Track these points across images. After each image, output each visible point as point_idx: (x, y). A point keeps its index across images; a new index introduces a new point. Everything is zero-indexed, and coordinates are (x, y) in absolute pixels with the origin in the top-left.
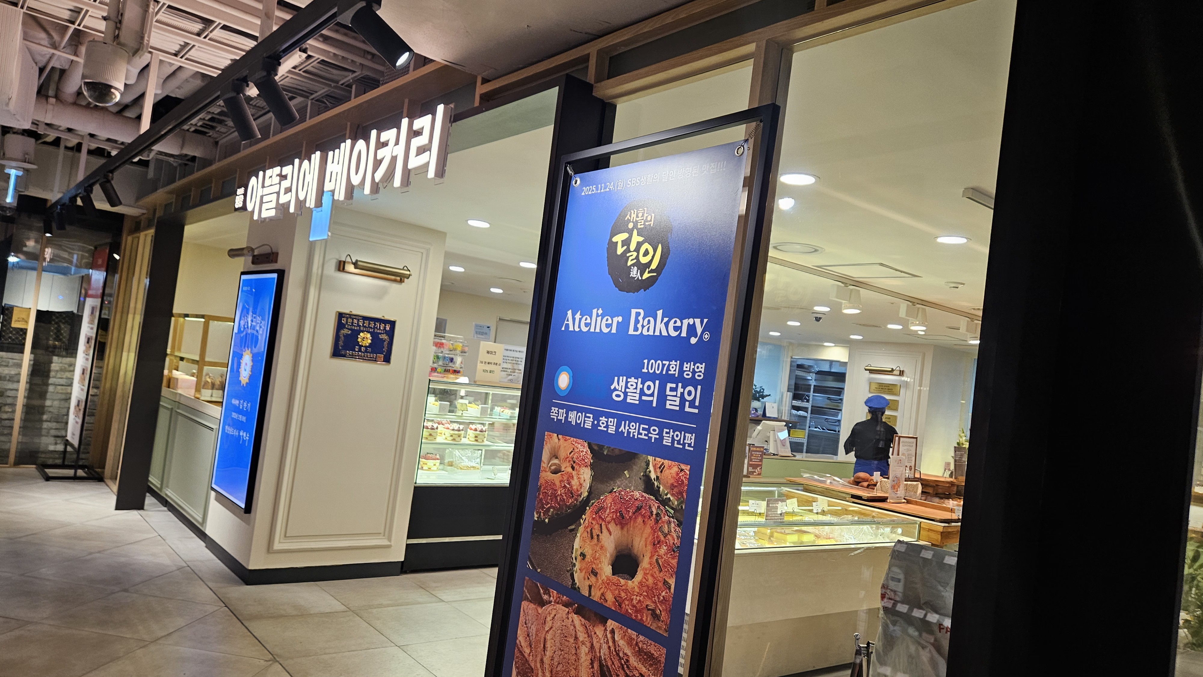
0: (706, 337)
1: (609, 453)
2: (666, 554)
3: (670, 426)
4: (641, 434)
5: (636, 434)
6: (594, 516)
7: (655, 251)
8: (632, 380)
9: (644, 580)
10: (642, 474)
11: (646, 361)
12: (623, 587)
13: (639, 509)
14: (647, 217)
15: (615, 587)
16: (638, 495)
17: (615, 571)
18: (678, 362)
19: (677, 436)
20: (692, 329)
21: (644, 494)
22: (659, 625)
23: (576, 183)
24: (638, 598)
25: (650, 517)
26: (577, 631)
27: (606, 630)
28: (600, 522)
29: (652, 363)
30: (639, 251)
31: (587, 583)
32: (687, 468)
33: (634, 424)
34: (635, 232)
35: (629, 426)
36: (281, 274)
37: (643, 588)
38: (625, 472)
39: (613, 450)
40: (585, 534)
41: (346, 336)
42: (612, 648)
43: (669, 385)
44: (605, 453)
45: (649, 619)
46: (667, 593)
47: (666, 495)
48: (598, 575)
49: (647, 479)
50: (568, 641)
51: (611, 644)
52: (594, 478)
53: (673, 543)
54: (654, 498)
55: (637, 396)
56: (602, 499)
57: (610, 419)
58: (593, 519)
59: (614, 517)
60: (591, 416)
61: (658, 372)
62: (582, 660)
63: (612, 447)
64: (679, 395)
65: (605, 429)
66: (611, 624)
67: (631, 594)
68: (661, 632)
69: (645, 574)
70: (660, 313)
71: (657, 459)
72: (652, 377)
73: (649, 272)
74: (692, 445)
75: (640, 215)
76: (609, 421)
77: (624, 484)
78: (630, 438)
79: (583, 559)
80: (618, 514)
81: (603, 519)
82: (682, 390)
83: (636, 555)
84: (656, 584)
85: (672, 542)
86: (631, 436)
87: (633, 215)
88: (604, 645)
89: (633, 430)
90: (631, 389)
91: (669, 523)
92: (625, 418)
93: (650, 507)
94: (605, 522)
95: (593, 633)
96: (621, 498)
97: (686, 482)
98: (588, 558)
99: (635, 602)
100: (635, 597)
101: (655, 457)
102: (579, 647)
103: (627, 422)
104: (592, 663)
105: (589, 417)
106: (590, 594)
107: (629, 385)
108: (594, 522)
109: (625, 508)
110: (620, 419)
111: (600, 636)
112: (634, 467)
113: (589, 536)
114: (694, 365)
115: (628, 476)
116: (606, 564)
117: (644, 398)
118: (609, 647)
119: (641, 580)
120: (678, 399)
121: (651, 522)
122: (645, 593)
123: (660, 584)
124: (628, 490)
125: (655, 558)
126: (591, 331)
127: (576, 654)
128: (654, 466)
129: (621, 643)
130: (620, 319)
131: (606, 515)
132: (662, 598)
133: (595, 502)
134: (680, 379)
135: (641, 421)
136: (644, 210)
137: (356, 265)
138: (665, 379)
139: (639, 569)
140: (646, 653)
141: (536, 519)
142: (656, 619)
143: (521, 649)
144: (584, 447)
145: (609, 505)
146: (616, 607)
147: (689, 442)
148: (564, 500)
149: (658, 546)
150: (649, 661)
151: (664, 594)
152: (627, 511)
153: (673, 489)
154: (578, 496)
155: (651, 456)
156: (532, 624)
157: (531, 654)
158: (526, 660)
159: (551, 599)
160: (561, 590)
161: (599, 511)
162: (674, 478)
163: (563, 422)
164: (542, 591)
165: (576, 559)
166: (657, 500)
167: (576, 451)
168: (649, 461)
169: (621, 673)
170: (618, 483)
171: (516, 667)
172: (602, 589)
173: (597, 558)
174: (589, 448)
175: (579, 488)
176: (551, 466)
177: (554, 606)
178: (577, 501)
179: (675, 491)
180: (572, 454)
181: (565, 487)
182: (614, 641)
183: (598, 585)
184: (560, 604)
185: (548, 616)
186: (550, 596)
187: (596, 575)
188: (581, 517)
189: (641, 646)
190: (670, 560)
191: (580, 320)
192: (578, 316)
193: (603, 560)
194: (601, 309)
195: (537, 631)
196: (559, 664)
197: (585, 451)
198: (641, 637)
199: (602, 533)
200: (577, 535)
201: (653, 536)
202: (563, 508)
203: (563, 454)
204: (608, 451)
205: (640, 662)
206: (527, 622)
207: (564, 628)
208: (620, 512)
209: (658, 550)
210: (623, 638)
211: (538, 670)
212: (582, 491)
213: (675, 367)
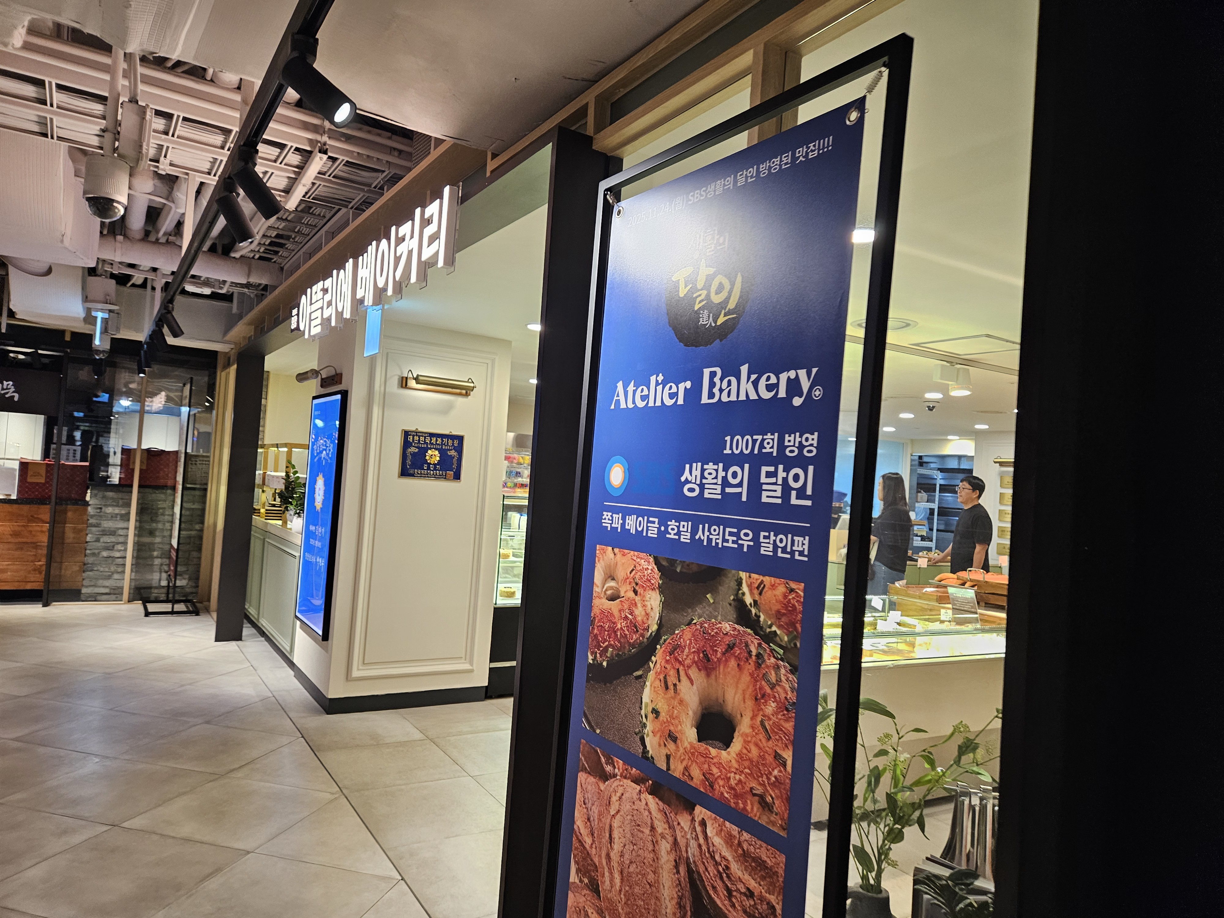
0: (818, 394)
1: (684, 570)
2: (775, 713)
3: (768, 528)
4: (727, 541)
5: (720, 541)
6: (668, 658)
7: (733, 282)
8: (710, 466)
9: (745, 751)
10: (732, 597)
11: (728, 438)
12: (715, 760)
13: (730, 647)
14: (718, 238)
15: (703, 759)
16: (728, 628)
17: (701, 738)
18: (776, 434)
19: (781, 541)
20: (794, 385)
21: (736, 626)
22: (772, 819)
24: (737, 777)
25: (747, 660)
26: (654, 819)
27: (693, 820)
28: (677, 666)
29: (738, 440)
30: (710, 286)
31: (664, 751)
32: (799, 587)
33: (716, 527)
35: (709, 531)
36: (345, 394)
37: (744, 762)
38: (708, 596)
39: (688, 565)
40: (657, 683)
41: (414, 455)
42: (704, 848)
43: (764, 469)
44: (678, 571)
45: (755, 809)
46: (780, 771)
47: (770, 626)
48: (678, 741)
49: (740, 603)
50: (642, 832)
51: (702, 841)
52: (666, 605)
53: (786, 698)
54: (751, 632)
55: (719, 488)
56: (678, 634)
57: (682, 523)
58: (667, 662)
59: (696, 658)
60: (656, 520)
61: (746, 452)
62: (663, 860)
63: (688, 561)
64: (780, 482)
65: (677, 537)
66: (701, 813)
67: (726, 770)
68: (775, 829)
69: (746, 742)
70: (744, 369)
71: (753, 575)
72: (739, 460)
73: (725, 314)
74: (806, 553)
76: (681, 526)
77: (707, 612)
78: (711, 549)
79: (656, 718)
80: (701, 655)
81: (680, 662)
82: (784, 474)
83: (730, 714)
84: (764, 758)
85: (783, 696)
86: (714, 544)
88: (692, 841)
89: (716, 535)
90: (710, 479)
91: (777, 668)
92: (703, 520)
93: (747, 645)
94: (684, 666)
95: (675, 823)
96: (704, 633)
97: (799, 608)
98: (663, 716)
100: (732, 775)
101: (750, 572)
102: (657, 841)
103: (707, 525)
104: (677, 866)
105: (654, 522)
106: (668, 768)
107: (706, 473)
108: (668, 666)
109: (711, 646)
110: (696, 522)
111: (686, 829)
112: (720, 588)
113: (663, 685)
114: (801, 436)
115: (712, 601)
116: (689, 726)
117: (728, 490)
118: (700, 846)
119: (741, 751)
120: (779, 488)
121: (750, 667)
122: (747, 771)
123: (770, 759)
124: (713, 620)
125: (759, 719)
126: (650, 405)
127: (654, 851)
128: (750, 586)
129: (717, 841)
131: (685, 657)
132: (773, 779)
133: (667, 639)
134: (780, 459)
135: (726, 523)
137: (418, 380)
138: (757, 460)
139: (736, 734)
140: (754, 859)
141: (591, 662)
142: (766, 809)
143: (580, 838)
144: (649, 562)
145: (688, 642)
146: (705, 789)
147: (801, 549)
148: (626, 635)
149: (763, 701)
150: (760, 871)
151: (776, 772)
152: (713, 650)
153: (779, 619)
154: (644, 629)
155: (743, 571)
156: (593, 805)
157: (594, 846)
158: (588, 853)
159: (616, 770)
160: (629, 759)
161: (675, 649)
162: (781, 602)
163: (619, 530)
164: (603, 760)
165: (646, 717)
166: (756, 633)
167: (639, 568)
168: (741, 578)
169: (719, 885)
170: (699, 611)
171: (576, 863)
172: (684, 759)
173: (674, 715)
174: (656, 564)
175: (645, 618)
176: (606, 590)
177: (620, 781)
178: (643, 636)
179: (784, 619)
180: (634, 572)
181: (626, 618)
182: (706, 837)
183: (679, 754)
184: (629, 778)
185: (613, 794)
186: (614, 767)
187: (675, 739)
188: (650, 659)
189: (745, 846)
190: (782, 722)
191: (634, 392)
192: (631, 388)
193: (684, 720)
194: (661, 375)
195: (600, 814)
196: (631, 862)
197: (650, 567)
198: (745, 834)
199: (679, 681)
200: (647, 683)
201: (755, 686)
202: (625, 647)
203: (621, 574)
204: (682, 567)
205: (746, 870)
206: (587, 801)
207: (635, 812)
208: (703, 652)
209: (763, 707)
210: (719, 833)
211: (604, 868)
212: (650, 622)
213: (771, 441)
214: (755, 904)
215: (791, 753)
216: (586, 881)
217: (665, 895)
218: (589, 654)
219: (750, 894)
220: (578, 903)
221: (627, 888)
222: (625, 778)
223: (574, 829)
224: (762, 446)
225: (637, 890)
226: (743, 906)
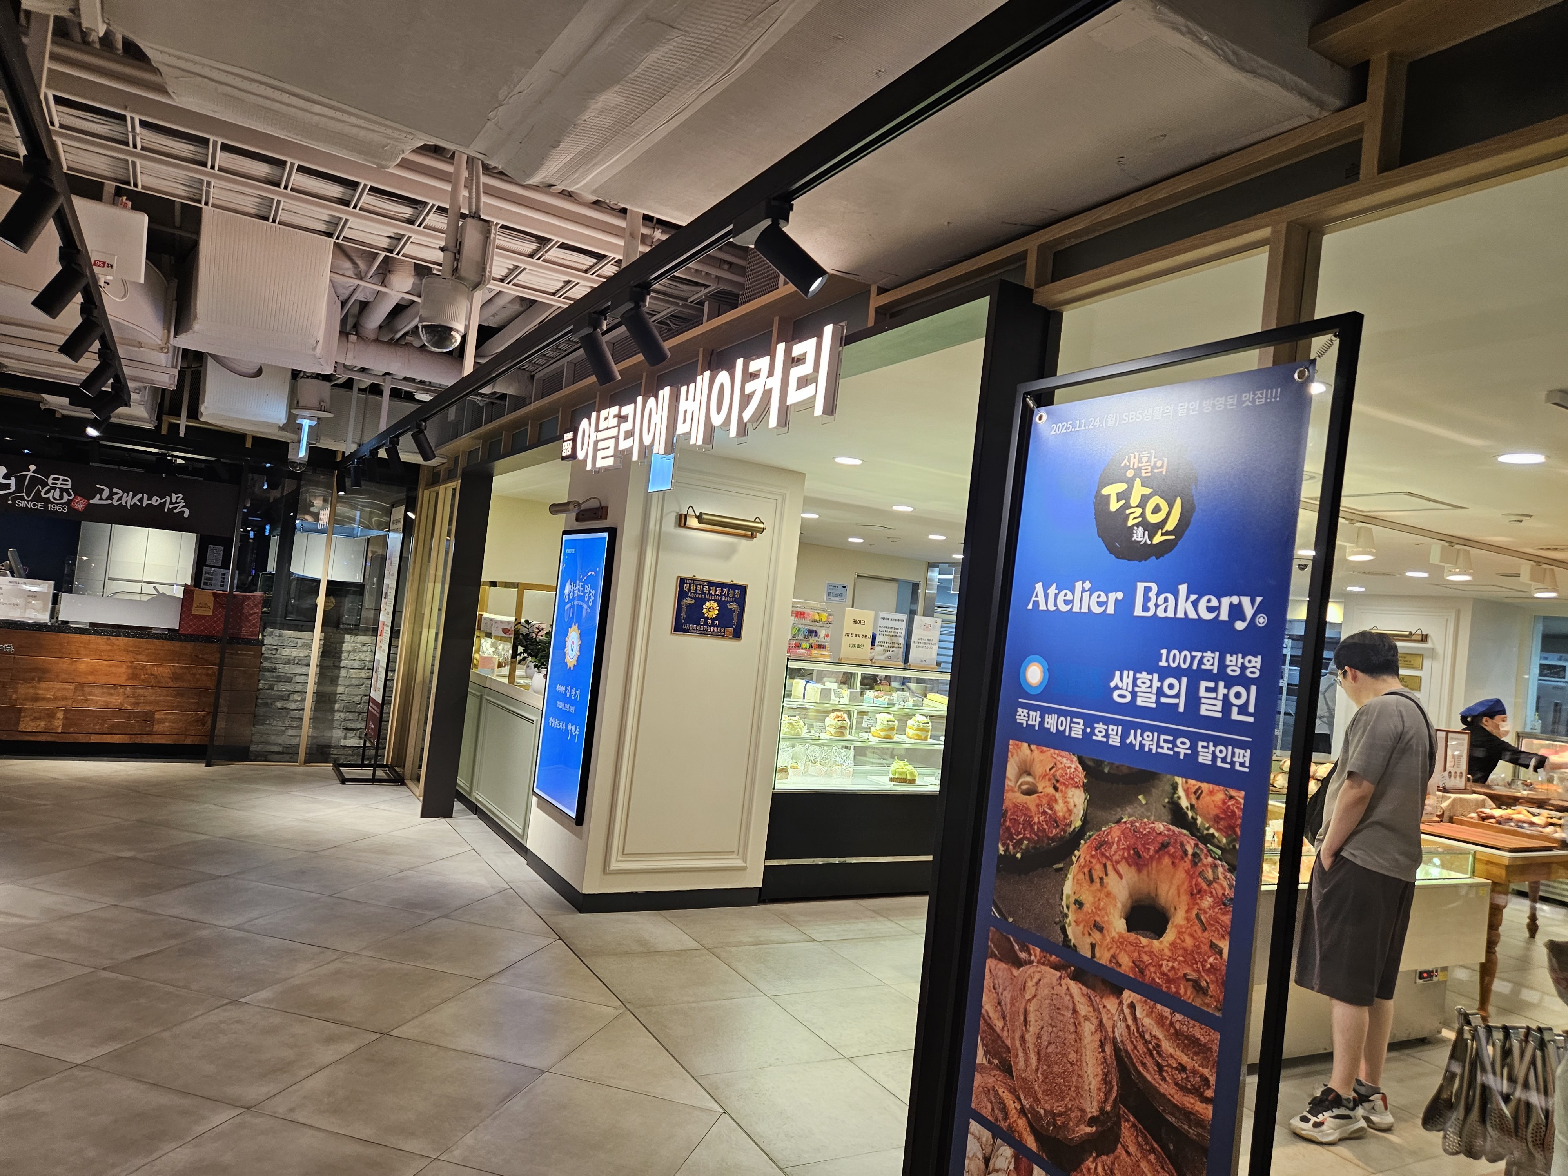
0: (1262, 620)
1: (1112, 771)
2: (1212, 907)
3: (1207, 738)
4: (1162, 748)
5: (1154, 747)
6: (1093, 853)
7: (1171, 507)
8: (1143, 676)
9: (1178, 941)
10: (1167, 800)
11: (1164, 652)
12: (1146, 949)
13: (1164, 846)
14: (1155, 463)
15: (1133, 948)
16: (1162, 828)
17: (1130, 928)
18: (1217, 653)
19: (1221, 751)
20: (1236, 612)
21: (1171, 827)
22: (1206, 1001)
23: (1040, 419)
24: (1170, 964)
25: (1183, 858)
26: (1076, 1002)
27: (1121, 1003)
28: (1104, 860)
29: (1175, 656)
30: (1145, 505)
31: (1088, 940)
32: (1240, 795)
33: (1149, 734)
34: (1138, 482)
35: (1142, 736)
36: (613, 533)
37: (1177, 950)
38: (1140, 797)
39: (1118, 767)
40: (1081, 876)
41: (689, 606)
42: (1133, 1028)
43: (1204, 684)
44: (1106, 770)
45: (1189, 993)
46: (1216, 959)
47: (1208, 829)
48: (1105, 931)
49: (1175, 807)
50: (1063, 1015)
51: (1130, 1022)
52: (1090, 803)
53: (1223, 894)
54: (1187, 833)
55: (1153, 697)
56: (1104, 831)
57: (1111, 727)
58: (1092, 856)
59: (1126, 854)
60: (1081, 721)
61: (1184, 666)
62: (1086, 1041)
63: (1117, 763)
64: (1220, 697)
65: (1104, 740)
67: (1158, 958)
68: (1210, 1010)
69: (1180, 933)
70: (1183, 589)
71: (1190, 781)
72: (1177, 673)
73: (1162, 535)
74: (1247, 764)
75: (1144, 460)
76: (1110, 730)
77: (1139, 812)
78: (1144, 751)
79: (1080, 908)
80: (1132, 852)
81: (1107, 858)
82: (1226, 691)
83: (1163, 908)
84: (1198, 947)
85: (1220, 892)
86: (1147, 749)
87: (1132, 461)
88: (1119, 1023)
89: (1149, 741)
90: (1142, 688)
91: (1214, 867)
92: (1136, 726)
93: (1182, 845)
94: (1112, 861)
95: (1101, 1007)
96: (1135, 831)
97: (1239, 813)
98: (1087, 907)
99: (1165, 969)
100: (1165, 962)
101: (1187, 778)
102: (1079, 1024)
103: (1139, 731)
104: (1102, 1045)
105: (1078, 723)
106: (1093, 955)
107: (1139, 682)
109: (1142, 843)
110: (1127, 728)
111: (1113, 1011)
112: (1153, 790)
113: (1087, 878)
114: (1243, 658)
115: (1144, 802)
116: (1117, 915)
117: (1164, 700)
118: (1128, 1027)
119: (1174, 941)
120: (1219, 703)
121: (1185, 865)
122: (1181, 958)
123: (1205, 948)
124: (1146, 820)
125: (1195, 912)
126: (1074, 610)
127: (1076, 1031)
128: (1186, 791)
129: (1147, 1021)
130: (1120, 595)
131: (1112, 853)
132: (1209, 966)
133: (1093, 835)
134: (1221, 675)
135: (1161, 731)
136: (1151, 454)
137: (700, 518)
138: (1195, 676)
139: (1169, 926)
140: (1187, 1037)
141: (1003, 853)
142: (1201, 992)
143: (989, 1021)
144: (1072, 761)
145: (1116, 839)
146: (1135, 974)
147: (1241, 760)
148: (1044, 829)
149: (1198, 896)
150: (1193, 1047)
151: (1211, 960)
152: (1145, 848)
153: (1218, 822)
154: (1066, 825)
155: (1179, 776)
156: (1005, 990)
157: (1006, 1029)
158: (998, 1035)
159: (1033, 958)
160: (1047, 947)
161: (1100, 845)
162: (1219, 808)
163: (1037, 728)
164: (1017, 947)
165: (1068, 907)
166: (1192, 834)
167: (1060, 766)
168: (1177, 783)
169: (1149, 1061)
170: (1129, 810)
171: (983, 1045)
172: (1111, 948)
173: (1101, 907)
174: (1080, 763)
175: (1067, 815)
176: (1021, 784)
177: (1037, 967)
178: (1065, 832)
179: (1222, 824)
180: (1054, 770)
181: (1044, 813)
182: (1135, 1019)
183: (1105, 943)
184: (1047, 965)
185: (1029, 980)
186: (1030, 955)
187: (1101, 929)
188: (1073, 853)
189: (1178, 1026)
190: (1219, 916)
191: (1056, 595)
192: (1052, 591)
193: (1112, 911)
194: (1088, 582)
195: (1013, 998)
196: (1050, 1043)
197: (1073, 766)
198: (1177, 1015)
199: (1107, 875)
200: (1069, 876)
201: (1190, 882)
202: (1043, 841)
203: (1038, 770)
204: (1111, 768)
205: (1177, 1046)
206: (997, 986)
207: (1055, 996)
208: (1134, 849)
209: (1198, 901)
210: (1149, 1014)
211: (1017, 1049)
212: (1072, 818)
213: (1211, 660)
214: (1187, 1077)
215: (1227, 943)
216: (996, 1062)
217: (1089, 1072)
218: (1000, 845)
219: (1182, 1068)
220: (986, 1084)
221: (1045, 1067)
222: (1043, 964)
223: (981, 1013)
224: (1201, 662)
225: (1056, 1069)
226: (1173, 1079)
